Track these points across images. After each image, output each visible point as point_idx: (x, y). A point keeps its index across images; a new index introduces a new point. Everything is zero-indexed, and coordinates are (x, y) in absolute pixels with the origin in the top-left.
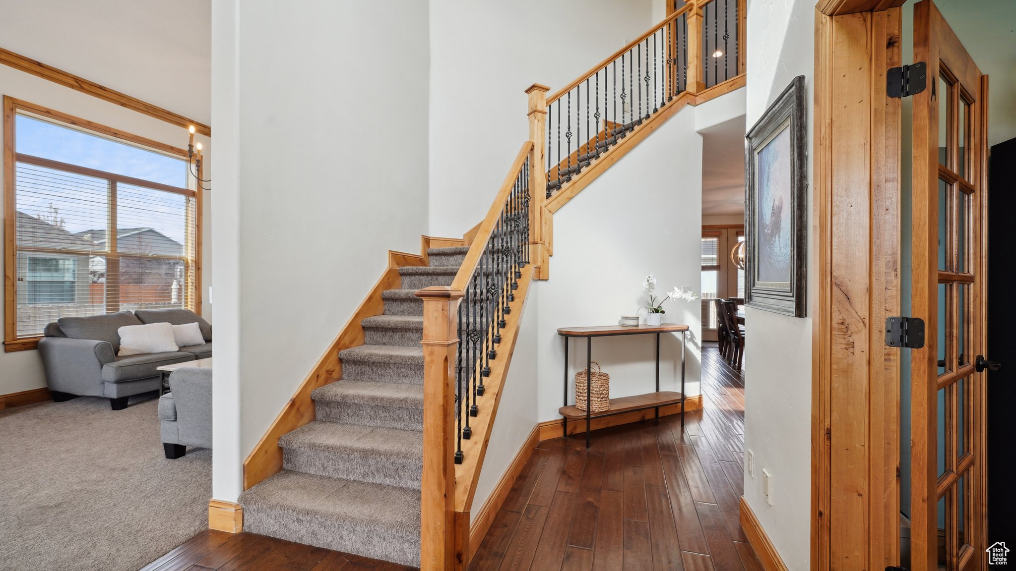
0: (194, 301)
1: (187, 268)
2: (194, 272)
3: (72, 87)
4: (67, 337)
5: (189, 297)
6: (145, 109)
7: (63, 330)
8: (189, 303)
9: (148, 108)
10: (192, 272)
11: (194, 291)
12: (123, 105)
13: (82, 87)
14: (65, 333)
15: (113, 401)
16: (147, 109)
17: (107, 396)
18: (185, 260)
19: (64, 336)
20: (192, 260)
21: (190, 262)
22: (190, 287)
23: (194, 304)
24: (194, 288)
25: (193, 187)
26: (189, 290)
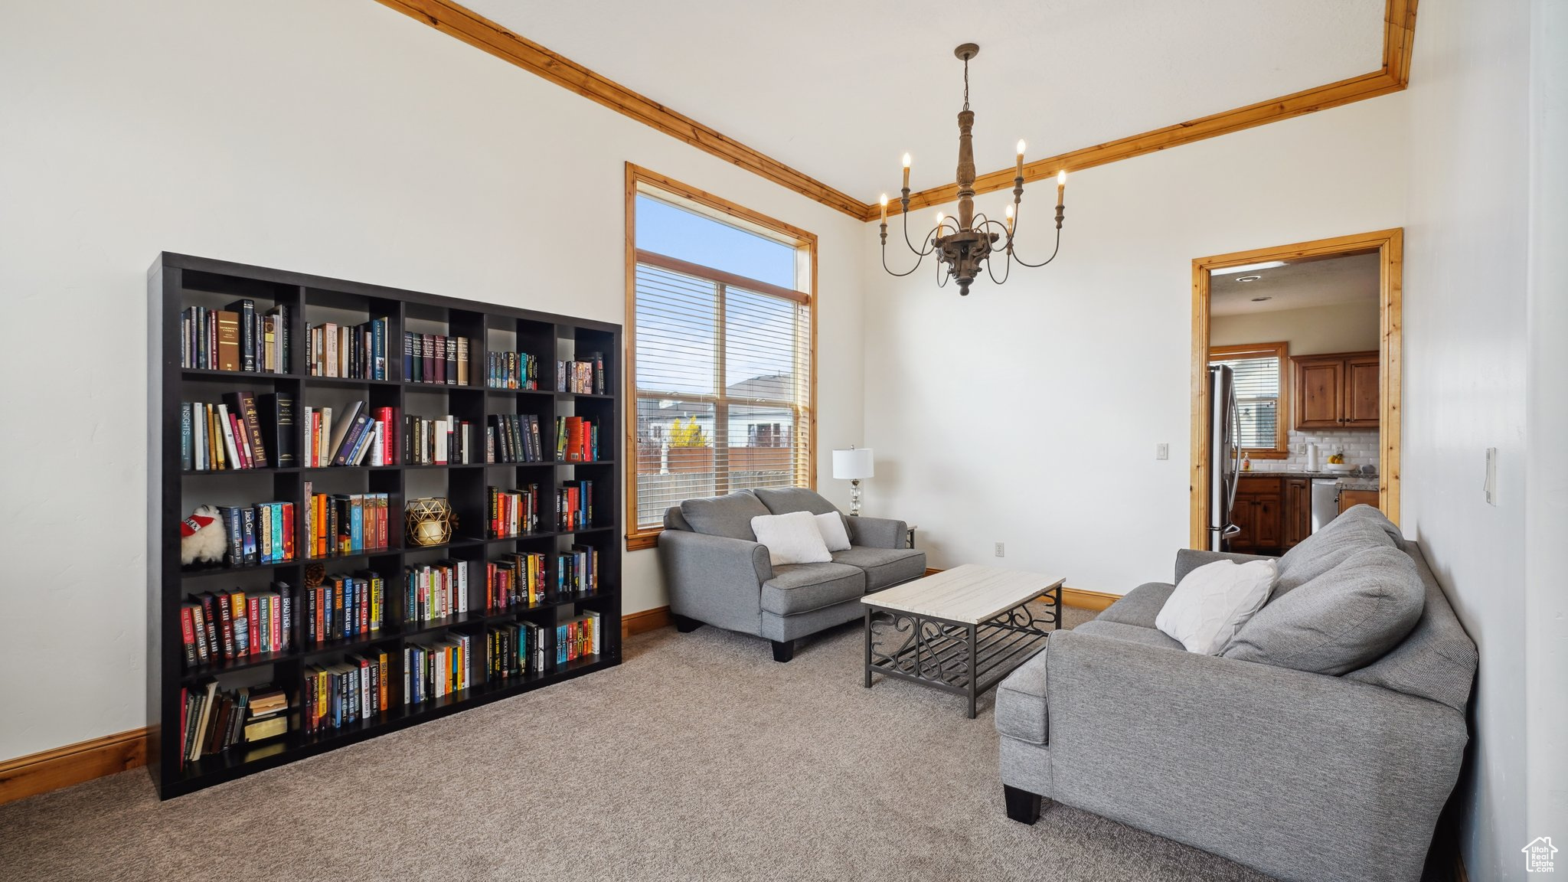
0: (807, 474)
1: (796, 418)
2: (808, 427)
3: (688, 139)
4: (694, 532)
5: (800, 467)
6: (759, 166)
7: (688, 520)
8: (800, 478)
9: (764, 163)
10: (804, 425)
11: (808, 458)
12: (737, 162)
13: (698, 138)
14: (691, 525)
15: (776, 645)
16: (762, 165)
17: (767, 636)
18: (794, 407)
19: (690, 529)
20: (804, 408)
21: (801, 410)
22: (801, 451)
23: (807, 479)
24: (808, 453)
25: (805, 288)
26: (800, 457)
